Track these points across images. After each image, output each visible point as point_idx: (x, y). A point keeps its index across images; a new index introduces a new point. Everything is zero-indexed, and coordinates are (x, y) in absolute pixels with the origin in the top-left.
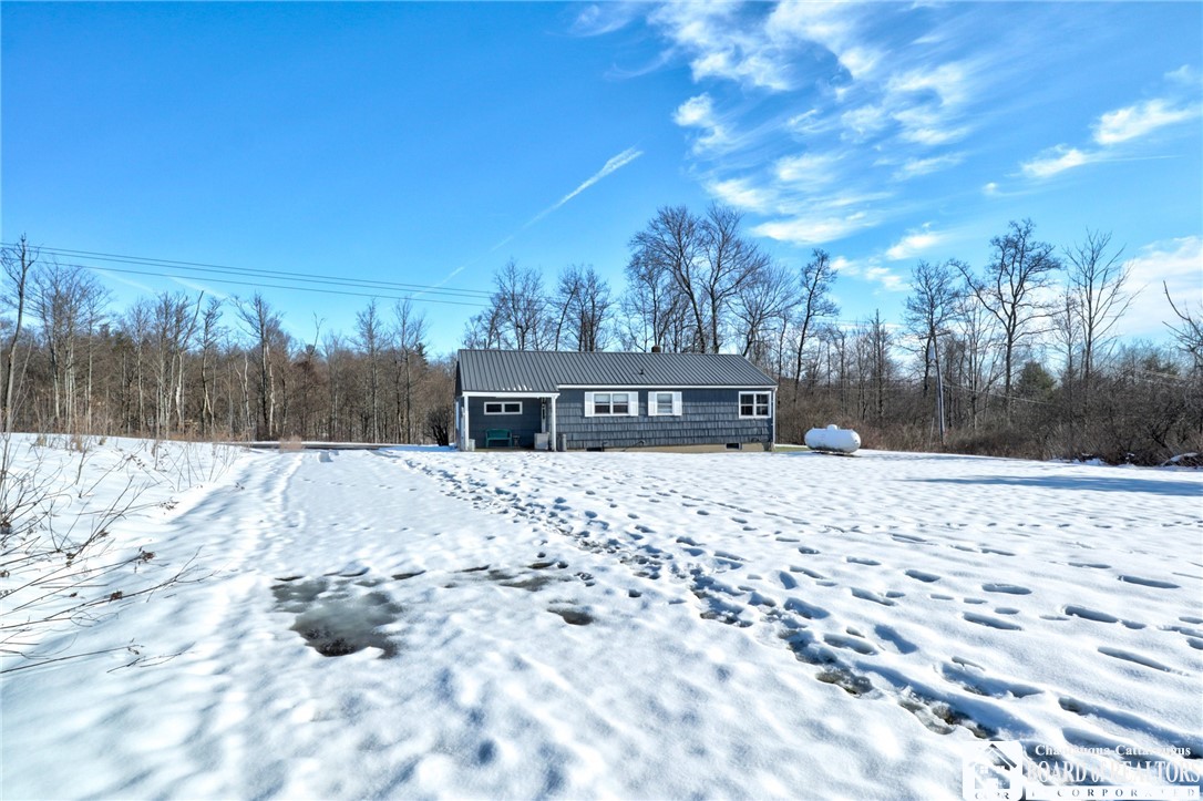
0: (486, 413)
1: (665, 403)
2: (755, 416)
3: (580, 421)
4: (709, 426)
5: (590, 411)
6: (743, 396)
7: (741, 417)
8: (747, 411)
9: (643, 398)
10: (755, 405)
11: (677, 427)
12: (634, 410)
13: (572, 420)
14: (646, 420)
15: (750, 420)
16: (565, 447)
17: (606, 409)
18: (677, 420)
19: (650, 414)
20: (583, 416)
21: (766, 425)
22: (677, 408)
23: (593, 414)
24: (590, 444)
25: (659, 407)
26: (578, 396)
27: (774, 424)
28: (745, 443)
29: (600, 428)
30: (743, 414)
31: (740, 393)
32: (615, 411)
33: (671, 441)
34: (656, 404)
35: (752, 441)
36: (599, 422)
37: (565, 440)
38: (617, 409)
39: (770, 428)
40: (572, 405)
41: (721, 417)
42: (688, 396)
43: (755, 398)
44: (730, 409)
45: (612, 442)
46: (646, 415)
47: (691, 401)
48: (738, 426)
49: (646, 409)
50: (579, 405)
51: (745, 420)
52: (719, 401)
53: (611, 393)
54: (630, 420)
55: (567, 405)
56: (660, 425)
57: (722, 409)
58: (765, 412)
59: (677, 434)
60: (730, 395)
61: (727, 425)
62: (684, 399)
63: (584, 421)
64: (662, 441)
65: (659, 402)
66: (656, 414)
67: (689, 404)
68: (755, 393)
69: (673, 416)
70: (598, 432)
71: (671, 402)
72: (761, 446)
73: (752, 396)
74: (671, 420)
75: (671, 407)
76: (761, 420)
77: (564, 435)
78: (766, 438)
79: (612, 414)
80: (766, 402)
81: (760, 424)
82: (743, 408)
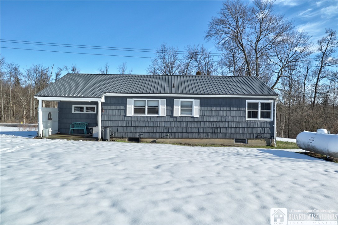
0: (73, 112)
1: (187, 108)
2: (259, 119)
3: (123, 118)
4: (221, 125)
5: (130, 111)
6: (249, 104)
7: (247, 119)
8: (253, 115)
9: (170, 103)
10: (260, 110)
11: (195, 125)
12: (163, 111)
13: (118, 118)
14: (172, 119)
15: (255, 122)
16: (108, 137)
17: (143, 111)
18: (196, 120)
19: (174, 116)
20: (125, 116)
21: (268, 126)
22: (196, 112)
23: (133, 114)
24: (130, 135)
25: (182, 110)
26: (122, 101)
27: (275, 126)
28: (250, 139)
29: (138, 124)
30: (249, 117)
31: (247, 101)
32: (149, 113)
33: (190, 135)
34: (180, 108)
35: (257, 138)
36: (136, 120)
37: (108, 131)
38: (151, 111)
39: (272, 129)
40: (118, 107)
41: (231, 119)
42: (204, 102)
43: (260, 105)
44: (238, 113)
45: (147, 134)
46: (172, 116)
47: (207, 106)
48: (245, 126)
49: (172, 111)
50: (123, 107)
51: (250, 122)
52: (230, 107)
53: (146, 100)
54: (159, 119)
55: (114, 107)
56: (182, 123)
57: (231, 113)
58: (268, 115)
59: (196, 130)
60: (239, 103)
61: (236, 125)
62: (201, 105)
63: (126, 119)
64: (184, 135)
65: (182, 106)
66: (179, 115)
67: (206, 108)
68: (260, 101)
69: (193, 117)
70: (136, 127)
71: (191, 107)
72: (264, 142)
73: (257, 104)
74: (191, 120)
75: (191, 110)
76: (265, 122)
77: (108, 129)
78: (269, 135)
79: (146, 114)
80: (269, 109)
81: (263, 125)
82: (249, 112)
